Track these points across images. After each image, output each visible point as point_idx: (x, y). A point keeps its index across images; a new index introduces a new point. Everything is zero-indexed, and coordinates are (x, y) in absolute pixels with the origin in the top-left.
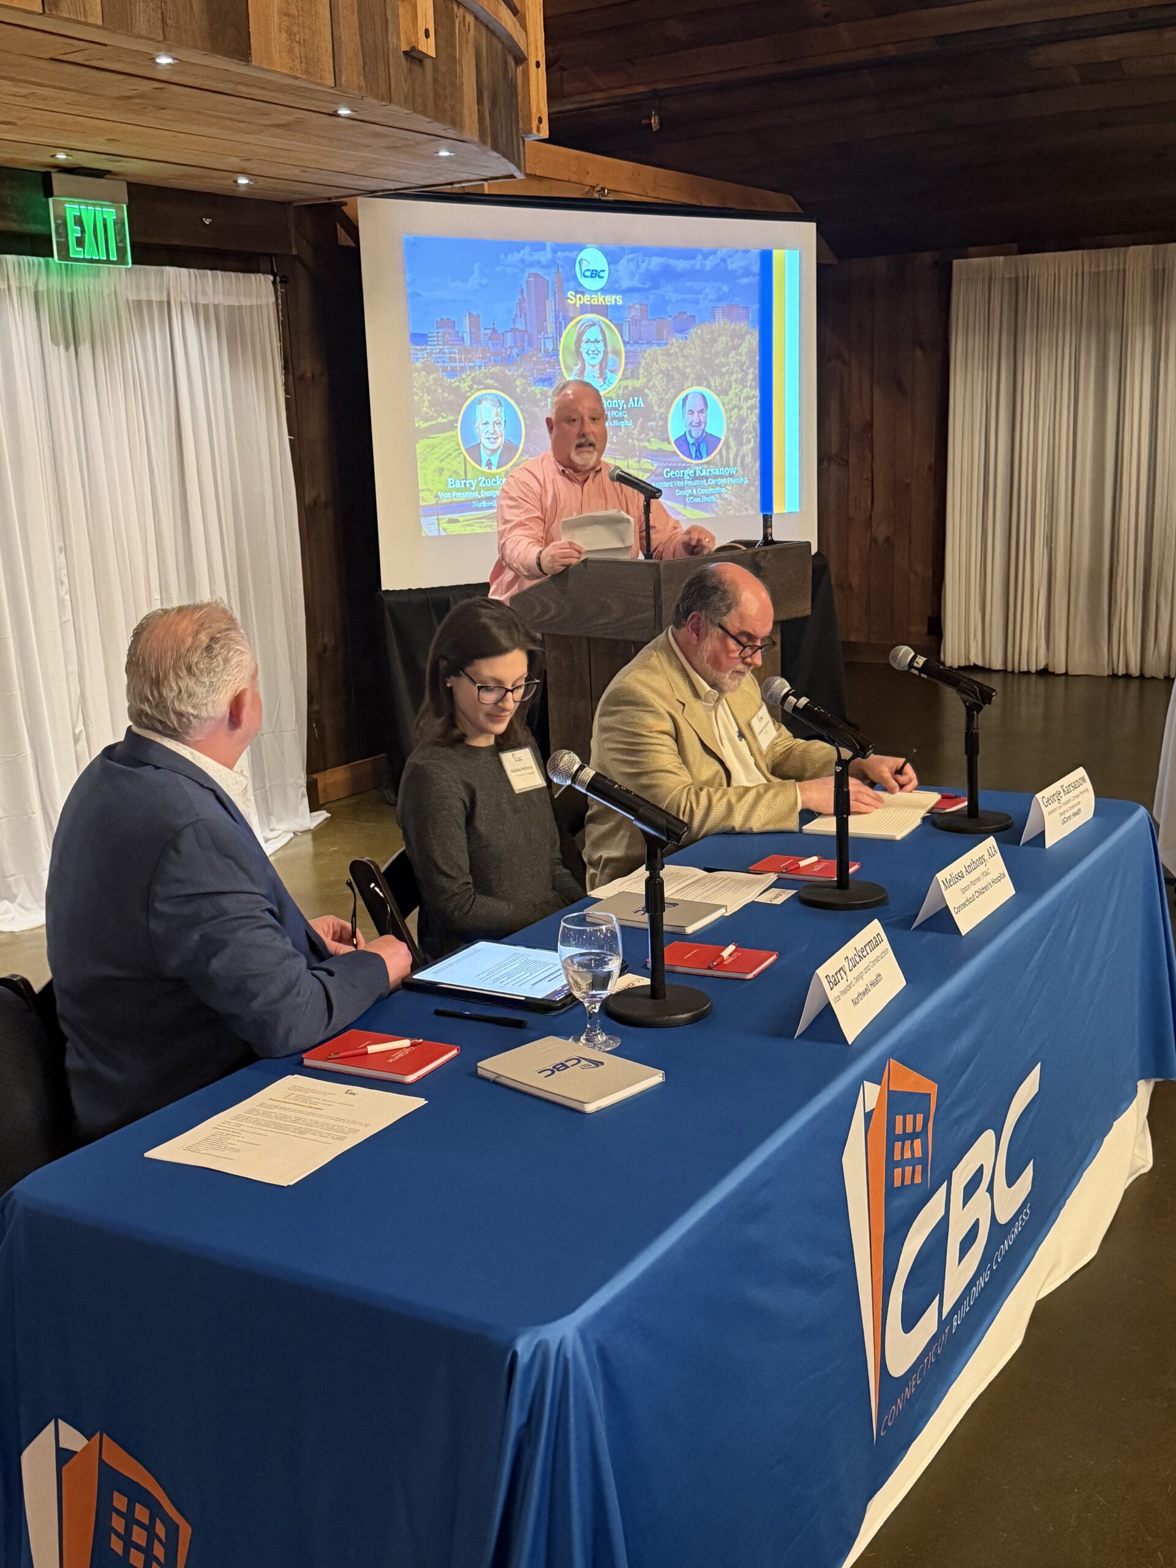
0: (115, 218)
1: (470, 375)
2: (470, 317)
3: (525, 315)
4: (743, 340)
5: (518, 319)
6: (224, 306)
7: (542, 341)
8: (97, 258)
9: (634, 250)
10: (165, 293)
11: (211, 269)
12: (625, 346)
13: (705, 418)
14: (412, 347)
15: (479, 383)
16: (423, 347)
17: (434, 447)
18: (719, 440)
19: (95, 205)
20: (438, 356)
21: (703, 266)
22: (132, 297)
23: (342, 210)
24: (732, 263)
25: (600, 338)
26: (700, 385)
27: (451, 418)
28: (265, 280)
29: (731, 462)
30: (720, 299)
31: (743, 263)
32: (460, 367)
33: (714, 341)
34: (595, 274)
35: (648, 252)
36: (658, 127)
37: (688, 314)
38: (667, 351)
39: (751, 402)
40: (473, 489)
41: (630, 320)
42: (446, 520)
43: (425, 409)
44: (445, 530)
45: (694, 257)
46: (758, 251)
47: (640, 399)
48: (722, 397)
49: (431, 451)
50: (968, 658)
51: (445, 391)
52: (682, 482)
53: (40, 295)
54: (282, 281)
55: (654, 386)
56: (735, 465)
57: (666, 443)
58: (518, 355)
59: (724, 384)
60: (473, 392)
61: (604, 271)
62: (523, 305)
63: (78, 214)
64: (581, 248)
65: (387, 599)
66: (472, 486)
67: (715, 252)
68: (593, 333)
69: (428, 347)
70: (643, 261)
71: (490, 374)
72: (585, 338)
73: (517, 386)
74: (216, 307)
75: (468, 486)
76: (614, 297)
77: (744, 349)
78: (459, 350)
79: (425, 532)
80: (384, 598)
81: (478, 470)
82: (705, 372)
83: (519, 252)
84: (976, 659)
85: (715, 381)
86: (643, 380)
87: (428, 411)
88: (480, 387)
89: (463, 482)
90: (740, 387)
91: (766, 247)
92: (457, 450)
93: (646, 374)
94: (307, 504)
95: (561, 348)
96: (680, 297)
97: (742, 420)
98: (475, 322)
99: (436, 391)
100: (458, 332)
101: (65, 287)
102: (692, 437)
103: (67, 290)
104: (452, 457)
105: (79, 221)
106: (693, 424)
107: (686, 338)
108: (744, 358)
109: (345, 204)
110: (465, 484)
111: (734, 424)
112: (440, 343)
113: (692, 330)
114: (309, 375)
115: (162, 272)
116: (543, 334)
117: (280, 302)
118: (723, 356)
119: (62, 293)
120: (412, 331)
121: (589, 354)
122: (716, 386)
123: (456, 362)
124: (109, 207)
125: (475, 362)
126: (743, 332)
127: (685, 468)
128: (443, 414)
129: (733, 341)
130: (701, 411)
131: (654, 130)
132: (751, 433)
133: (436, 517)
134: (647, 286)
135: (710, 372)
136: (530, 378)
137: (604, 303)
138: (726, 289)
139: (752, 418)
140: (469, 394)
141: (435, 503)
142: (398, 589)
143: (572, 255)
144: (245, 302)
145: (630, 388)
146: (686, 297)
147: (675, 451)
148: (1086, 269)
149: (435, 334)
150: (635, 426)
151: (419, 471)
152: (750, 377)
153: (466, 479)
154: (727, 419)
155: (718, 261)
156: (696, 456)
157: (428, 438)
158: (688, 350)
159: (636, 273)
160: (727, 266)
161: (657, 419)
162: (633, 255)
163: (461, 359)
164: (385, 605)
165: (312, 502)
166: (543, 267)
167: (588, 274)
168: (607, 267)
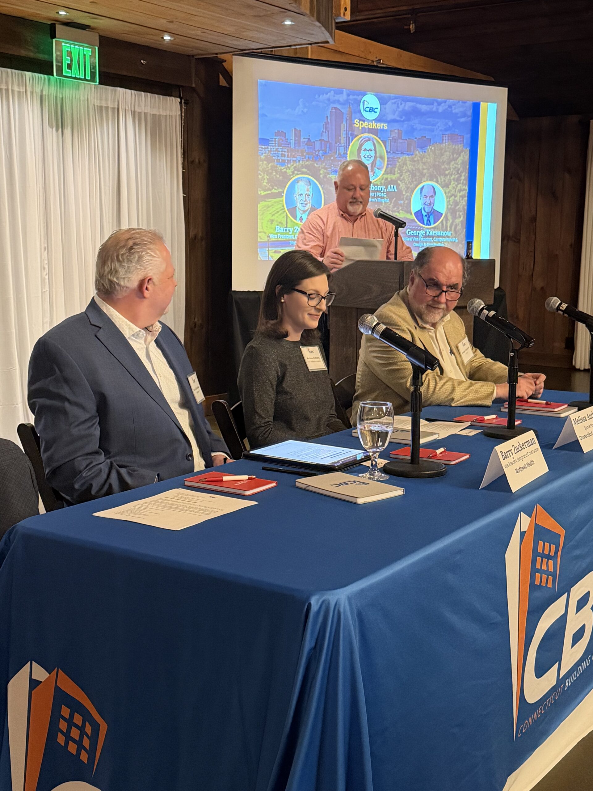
0: (91, 54)
1: (293, 165)
2: (295, 131)
3: (328, 132)
4: (460, 155)
5: (324, 134)
6: (150, 114)
7: (338, 148)
8: (79, 77)
9: (395, 98)
10: (116, 103)
11: (144, 92)
12: (387, 154)
13: (434, 200)
14: (259, 146)
15: (298, 171)
16: (266, 147)
17: (269, 207)
18: (442, 214)
19: (79, 46)
20: (275, 152)
21: (437, 109)
22: (97, 103)
23: (223, 65)
24: (455, 109)
25: (373, 148)
26: (431, 180)
27: (280, 190)
28: (175, 101)
29: (448, 229)
30: (446, 130)
31: (461, 109)
32: (287, 160)
33: (442, 155)
34: (372, 110)
35: (406, 100)
36: (414, 31)
37: (427, 137)
38: (413, 158)
39: (462, 193)
40: (290, 233)
41: (391, 138)
42: (273, 251)
43: (265, 183)
44: (272, 257)
45: (432, 104)
46: (471, 102)
47: (395, 186)
48: (444, 188)
49: (267, 208)
51: (277, 174)
52: (417, 238)
53: (44, 97)
54: (186, 103)
55: (404, 179)
56: (450, 231)
57: (409, 214)
58: (322, 155)
59: (447, 181)
60: (294, 175)
61: (377, 108)
62: (328, 126)
63: (70, 50)
64: (364, 95)
65: (234, 296)
66: (290, 232)
67: (445, 102)
68: (368, 145)
69: (269, 147)
70: (401, 104)
71: (306, 165)
72: (363, 148)
73: (321, 174)
74: (146, 114)
75: (288, 231)
76: (382, 124)
77: (460, 160)
78: (287, 150)
79: (260, 258)
81: (294, 222)
82: (435, 173)
83: (327, 94)
85: (441, 179)
86: (397, 175)
87: (267, 185)
88: (299, 173)
89: (285, 229)
90: (456, 183)
91: (478, 101)
92: (282, 209)
93: (399, 172)
94: (190, 237)
95: (348, 153)
96: (422, 127)
97: (456, 203)
98: (298, 135)
99: (272, 173)
100: (287, 139)
101: (58, 94)
102: (425, 211)
103: (60, 96)
104: (279, 214)
105: (69, 54)
106: (426, 203)
107: (425, 151)
108: (459, 166)
109: (225, 61)
110: (286, 230)
111: (451, 205)
112: (276, 145)
113: (428, 147)
114: (197, 161)
115: (115, 90)
116: (338, 143)
117: (183, 115)
118: (447, 164)
119: (56, 97)
120: (259, 137)
121: (365, 158)
122: (441, 182)
123: (285, 157)
124: (87, 47)
125: (296, 158)
126: (460, 151)
127: (420, 230)
128: (275, 187)
129: (453, 155)
130: (432, 196)
131: (412, 32)
132: (461, 211)
133: (267, 249)
134: (402, 119)
135: (438, 173)
136: (329, 169)
137: (376, 128)
138: (450, 124)
139: (462, 203)
140: (292, 176)
141: (267, 240)
142: (242, 290)
143: (359, 98)
144: (162, 112)
145: (389, 179)
147: (414, 220)
149: (274, 140)
150: (391, 203)
151: (259, 220)
152: (463, 178)
153: (286, 227)
154: (447, 202)
155: (446, 107)
156: (427, 223)
157: (266, 201)
158: (426, 160)
159: (397, 110)
160: (452, 110)
161: (405, 199)
162: (395, 100)
163: (288, 155)
164: (234, 300)
165: (193, 237)
166: (341, 104)
167: (368, 109)
168: (379, 106)
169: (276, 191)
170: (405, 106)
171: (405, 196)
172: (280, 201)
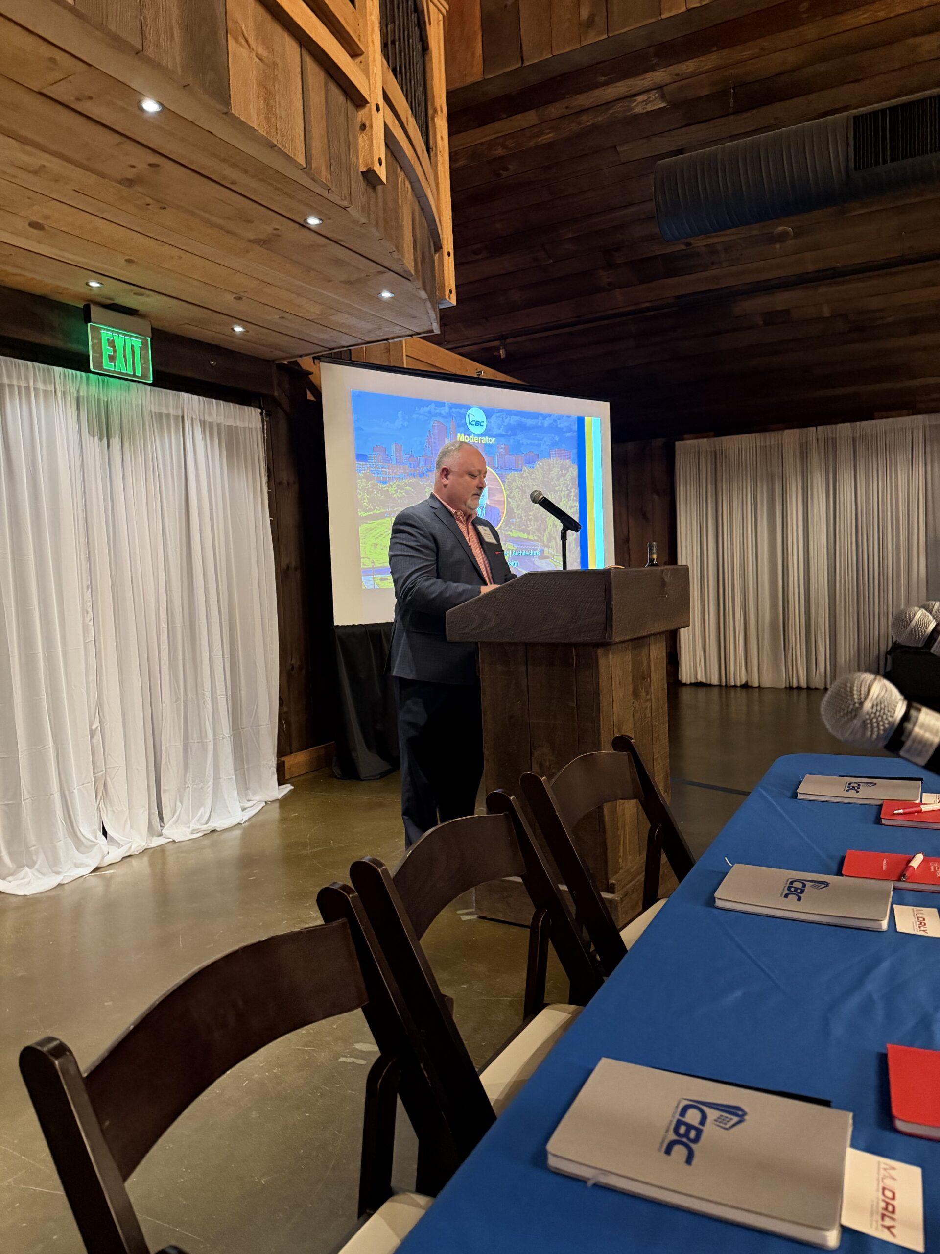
0: (141, 346)
1: (395, 483)
2: (396, 446)
3: (432, 447)
4: (568, 471)
5: (427, 448)
6: (225, 425)
8: (126, 372)
9: (501, 411)
10: (180, 410)
11: (216, 399)
14: (357, 463)
15: (401, 489)
16: (364, 463)
17: (371, 529)
19: (125, 335)
20: (374, 469)
21: (543, 423)
22: (155, 409)
23: (309, 378)
28: (255, 411)
30: (553, 445)
31: (567, 424)
32: (389, 477)
33: (551, 470)
34: (478, 423)
35: (510, 413)
36: (505, 356)
37: (534, 453)
38: (522, 474)
39: (573, 510)
41: (498, 453)
42: (379, 578)
43: (365, 503)
44: (377, 585)
45: (537, 418)
46: (576, 417)
49: (369, 531)
50: (696, 679)
51: (378, 493)
53: (81, 400)
54: (268, 415)
55: (514, 496)
59: (557, 497)
60: (397, 494)
61: (483, 423)
62: (430, 440)
63: (112, 339)
64: (469, 408)
65: (336, 631)
67: (550, 416)
69: (368, 464)
70: (506, 418)
71: (408, 483)
74: (219, 425)
77: (568, 476)
78: (388, 466)
79: (364, 586)
82: (545, 489)
83: (427, 406)
84: (701, 678)
87: (367, 505)
88: (402, 491)
90: (567, 500)
91: (582, 415)
93: (508, 489)
94: (282, 568)
96: (529, 442)
98: (399, 449)
99: (372, 492)
101: (101, 395)
103: (103, 398)
105: (111, 343)
107: (533, 467)
109: (312, 373)
112: (375, 461)
113: (537, 463)
114: (285, 482)
115: (178, 396)
117: (265, 427)
118: (556, 480)
120: (357, 453)
123: (386, 474)
124: (136, 338)
125: (398, 475)
126: (568, 466)
129: (562, 470)
131: (502, 357)
133: (372, 577)
134: (509, 434)
138: (557, 439)
141: (371, 566)
142: (345, 624)
143: (462, 411)
144: (239, 424)
146: (533, 442)
148: (758, 444)
149: (373, 455)
151: (361, 545)
152: (573, 494)
155: (552, 421)
157: (367, 523)
159: (502, 425)
160: (557, 425)
161: (516, 517)
162: (500, 414)
163: (389, 472)
164: (336, 636)
165: (285, 567)
166: (443, 417)
167: (474, 423)
168: (485, 420)
169: (378, 512)
170: (510, 420)
171: (516, 514)
172: (384, 523)
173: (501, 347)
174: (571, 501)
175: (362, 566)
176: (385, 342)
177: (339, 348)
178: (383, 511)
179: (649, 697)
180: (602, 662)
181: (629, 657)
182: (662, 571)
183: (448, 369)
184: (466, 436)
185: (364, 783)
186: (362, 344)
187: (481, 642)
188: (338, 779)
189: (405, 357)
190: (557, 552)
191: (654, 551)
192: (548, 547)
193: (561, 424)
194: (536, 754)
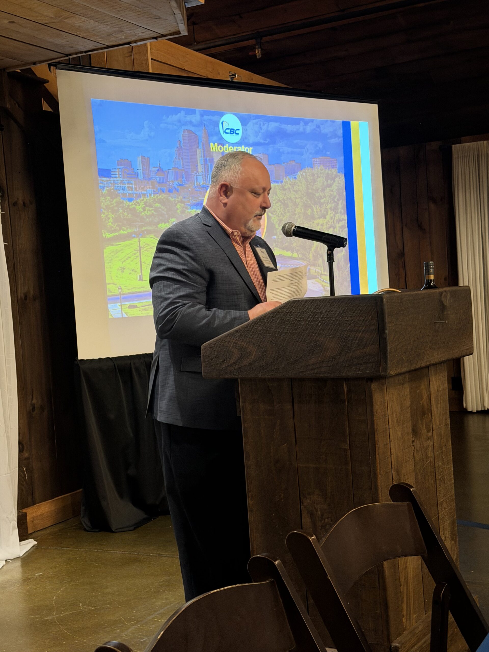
1: (143, 200)
2: (142, 158)
4: (334, 181)
5: (178, 160)
7: (195, 177)
9: (257, 117)
14: (99, 179)
15: (150, 207)
16: (108, 179)
17: (117, 252)
20: (119, 185)
21: (305, 129)
23: (45, 88)
30: (317, 152)
31: (331, 129)
32: (136, 194)
33: (314, 181)
34: (232, 131)
35: (268, 119)
36: (261, 56)
38: (283, 187)
39: (341, 224)
42: (128, 305)
43: (110, 223)
44: (126, 313)
45: (299, 124)
46: (342, 121)
49: (115, 254)
51: (125, 212)
55: (275, 211)
57: (285, 251)
58: (178, 187)
59: (323, 210)
61: (239, 130)
62: (181, 151)
64: (222, 114)
65: (82, 366)
67: (312, 121)
69: (112, 179)
70: (264, 125)
71: (158, 199)
73: (177, 209)
77: (335, 187)
78: (134, 182)
79: (111, 315)
80: (80, 366)
82: (309, 202)
83: (176, 114)
85: (316, 208)
87: (113, 225)
88: (151, 209)
90: (334, 213)
91: (347, 120)
92: (135, 254)
96: (290, 150)
98: (146, 162)
99: (118, 211)
100: (134, 169)
104: (131, 260)
107: (295, 178)
108: (335, 193)
109: (48, 81)
112: (121, 176)
113: (299, 173)
114: (21, 202)
116: (195, 172)
118: (322, 192)
120: (98, 168)
123: (133, 190)
125: (146, 191)
126: (333, 176)
128: (123, 228)
129: (327, 181)
131: (258, 58)
133: (120, 304)
134: (267, 142)
136: (187, 203)
138: (320, 145)
141: (119, 293)
142: (91, 358)
143: (215, 118)
146: (294, 150)
149: (117, 170)
151: (106, 269)
152: (340, 206)
157: (113, 245)
158: (297, 187)
159: (259, 132)
160: (320, 131)
162: (256, 120)
163: (136, 189)
164: (81, 371)
165: (23, 296)
166: (194, 126)
167: (228, 131)
168: (240, 128)
169: (124, 232)
170: (268, 126)
171: (278, 230)
172: (131, 244)
173: (257, 47)
174: (339, 214)
175: (109, 293)
176: (128, 46)
177: (76, 54)
178: (130, 231)
179: (430, 434)
180: (377, 397)
181: (406, 390)
182: (441, 294)
183: (198, 73)
184: (220, 146)
185: (117, 535)
186: (102, 49)
187: (241, 379)
188: (88, 531)
189: (150, 60)
190: (324, 271)
191: (432, 271)
192: (314, 265)
193: (326, 130)
194: (307, 502)
